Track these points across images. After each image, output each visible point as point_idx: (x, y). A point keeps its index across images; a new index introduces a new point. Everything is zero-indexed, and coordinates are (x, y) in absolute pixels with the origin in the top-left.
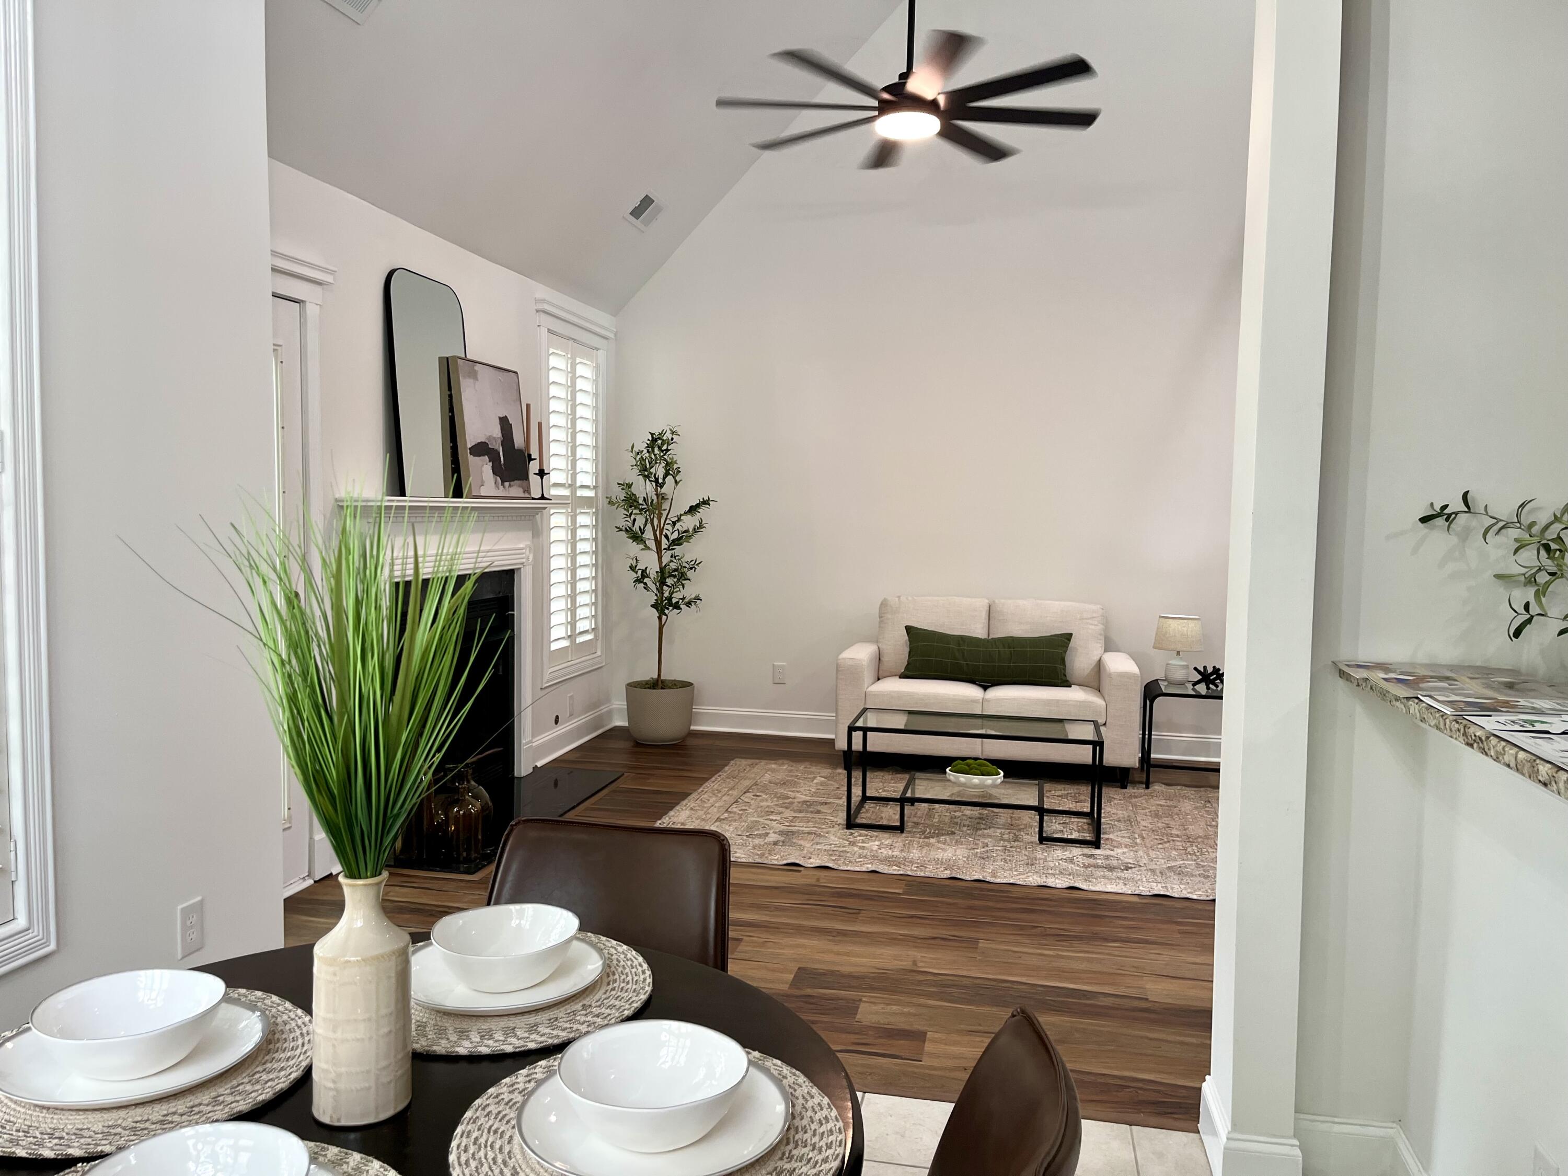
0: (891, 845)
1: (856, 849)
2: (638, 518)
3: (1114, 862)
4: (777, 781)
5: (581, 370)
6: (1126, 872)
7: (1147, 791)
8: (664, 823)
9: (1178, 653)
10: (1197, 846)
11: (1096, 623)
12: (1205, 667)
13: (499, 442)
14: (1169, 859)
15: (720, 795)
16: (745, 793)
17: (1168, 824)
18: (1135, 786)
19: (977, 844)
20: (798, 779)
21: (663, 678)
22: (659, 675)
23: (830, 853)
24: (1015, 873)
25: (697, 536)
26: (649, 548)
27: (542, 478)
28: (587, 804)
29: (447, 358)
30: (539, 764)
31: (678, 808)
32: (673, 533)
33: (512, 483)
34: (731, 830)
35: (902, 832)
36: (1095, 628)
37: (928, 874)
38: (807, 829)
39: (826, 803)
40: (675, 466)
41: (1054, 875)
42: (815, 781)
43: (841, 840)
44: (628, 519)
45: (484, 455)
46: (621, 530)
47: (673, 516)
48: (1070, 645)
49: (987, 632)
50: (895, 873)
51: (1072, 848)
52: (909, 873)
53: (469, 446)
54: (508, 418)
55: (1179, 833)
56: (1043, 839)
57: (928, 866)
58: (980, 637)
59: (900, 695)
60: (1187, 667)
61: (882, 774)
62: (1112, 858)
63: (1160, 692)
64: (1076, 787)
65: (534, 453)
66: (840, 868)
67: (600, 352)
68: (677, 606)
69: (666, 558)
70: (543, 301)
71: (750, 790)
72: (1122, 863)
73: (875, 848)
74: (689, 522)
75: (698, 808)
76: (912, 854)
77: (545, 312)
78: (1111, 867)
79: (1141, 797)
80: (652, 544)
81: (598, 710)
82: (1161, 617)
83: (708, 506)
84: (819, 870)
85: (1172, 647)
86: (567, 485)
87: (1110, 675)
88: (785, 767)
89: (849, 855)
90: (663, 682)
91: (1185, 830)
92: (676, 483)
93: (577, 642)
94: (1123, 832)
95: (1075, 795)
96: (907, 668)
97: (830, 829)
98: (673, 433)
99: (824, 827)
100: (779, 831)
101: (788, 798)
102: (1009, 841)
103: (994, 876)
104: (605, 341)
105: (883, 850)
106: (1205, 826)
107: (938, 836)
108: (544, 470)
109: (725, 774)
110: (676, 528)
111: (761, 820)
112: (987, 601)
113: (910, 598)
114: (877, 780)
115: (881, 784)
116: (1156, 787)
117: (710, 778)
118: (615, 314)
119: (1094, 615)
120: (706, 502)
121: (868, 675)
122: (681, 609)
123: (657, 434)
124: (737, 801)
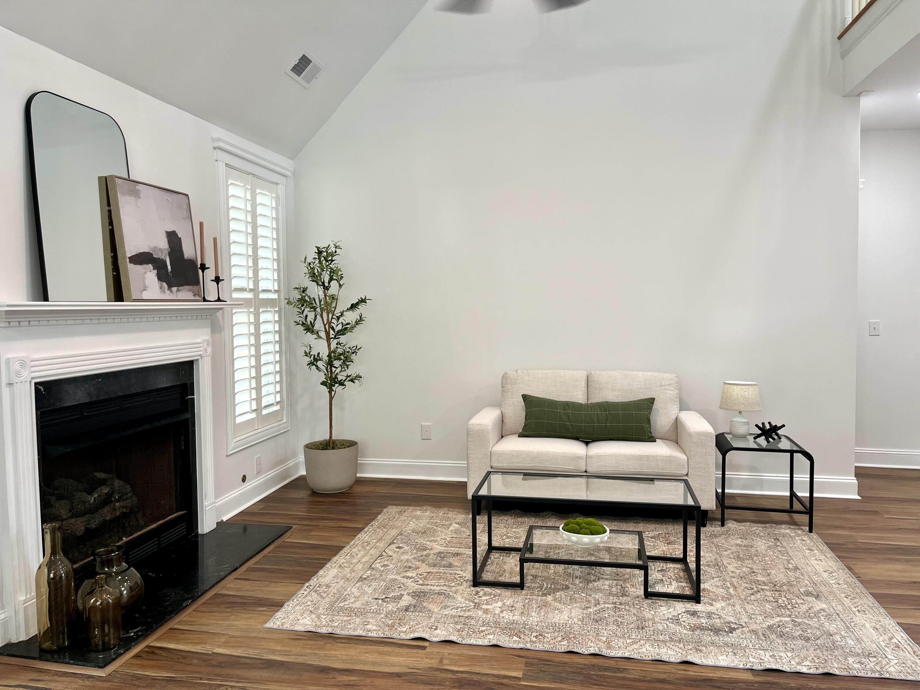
0: (512, 607)
1: (480, 613)
2: (309, 314)
3: (716, 621)
4: (420, 529)
5: (260, 199)
6: (730, 634)
7: (724, 529)
8: (311, 586)
9: (740, 412)
10: (785, 597)
11: (672, 389)
12: (763, 424)
13: (166, 252)
14: (767, 616)
15: (368, 548)
16: (390, 544)
17: (751, 568)
18: (712, 524)
19: (589, 601)
20: (437, 526)
21: (333, 438)
22: (331, 437)
23: (456, 620)
24: (628, 641)
25: (358, 326)
26: (321, 338)
27: (218, 284)
28: (250, 563)
29: (106, 178)
30: (225, 519)
31: (328, 565)
32: (337, 325)
33: (181, 288)
34: (370, 592)
35: (522, 589)
36: (672, 393)
37: (547, 647)
38: (439, 588)
39: (457, 554)
40: (340, 273)
41: (664, 642)
42: (451, 528)
43: (467, 602)
44: (301, 316)
45: (147, 263)
46: (299, 324)
47: (337, 313)
48: (653, 408)
49: (587, 397)
50: (515, 646)
51: (674, 602)
52: (529, 646)
53: (129, 255)
54: (177, 232)
55: (764, 579)
56: (648, 595)
57: (546, 635)
58: (581, 402)
59: (519, 454)
60: (747, 423)
61: (506, 518)
62: (714, 616)
63: (731, 447)
64: (664, 526)
65: (209, 262)
66: (464, 642)
67: (280, 187)
68: (341, 383)
69: (333, 345)
70: (219, 140)
71: (395, 541)
72: (725, 623)
73: (498, 611)
74: (351, 317)
75: (346, 565)
76: (531, 618)
77: (220, 149)
78: (715, 629)
79: (720, 536)
80: (323, 334)
81: (285, 464)
82: (725, 383)
83: (365, 304)
84: (443, 646)
85: (737, 408)
86: (248, 290)
87: (690, 435)
88: (427, 514)
89: (473, 622)
90: (334, 442)
91: (769, 575)
92: (340, 286)
93: (263, 414)
94: (715, 580)
95: (665, 536)
96: (524, 429)
97: (458, 588)
98: (336, 247)
99: (453, 584)
100: (413, 592)
101: (425, 549)
102: (616, 595)
103: (609, 647)
104: (284, 179)
105: (504, 614)
106: (784, 570)
107: (554, 593)
108: (219, 277)
109: (377, 524)
110: (340, 321)
111: (399, 578)
112: (586, 373)
113: (525, 372)
114: (502, 525)
115: (505, 529)
116: (730, 525)
117: (364, 528)
118: (292, 158)
119: (672, 382)
120: (363, 301)
121: (493, 436)
122: (345, 385)
123: (321, 248)
124: (381, 555)
